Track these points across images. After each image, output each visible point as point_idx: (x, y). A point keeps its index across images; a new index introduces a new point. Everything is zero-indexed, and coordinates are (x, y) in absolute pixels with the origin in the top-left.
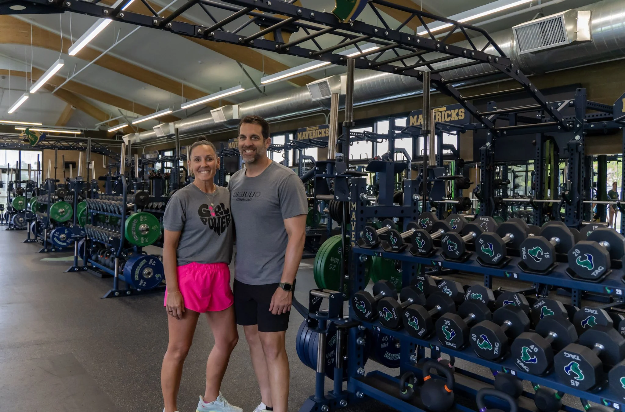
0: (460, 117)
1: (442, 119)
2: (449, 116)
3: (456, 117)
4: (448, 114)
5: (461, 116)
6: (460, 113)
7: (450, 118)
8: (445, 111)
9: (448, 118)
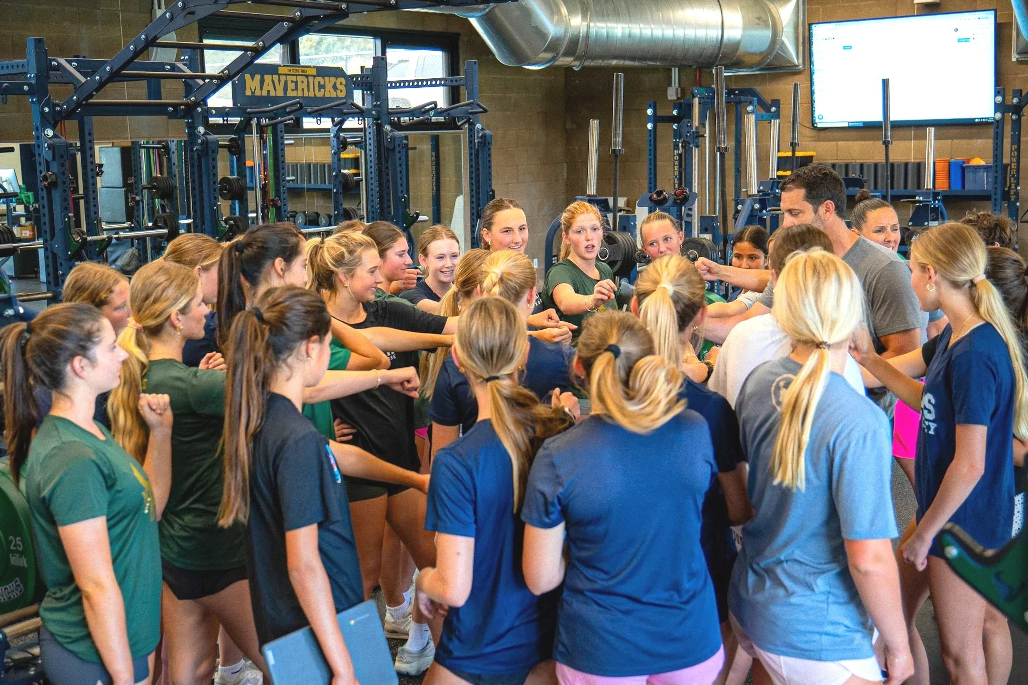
0: (338, 92)
1: (309, 90)
2: (322, 87)
3: (332, 91)
4: (319, 83)
5: (341, 91)
6: (338, 85)
7: (322, 90)
8: (314, 76)
9: (319, 91)
